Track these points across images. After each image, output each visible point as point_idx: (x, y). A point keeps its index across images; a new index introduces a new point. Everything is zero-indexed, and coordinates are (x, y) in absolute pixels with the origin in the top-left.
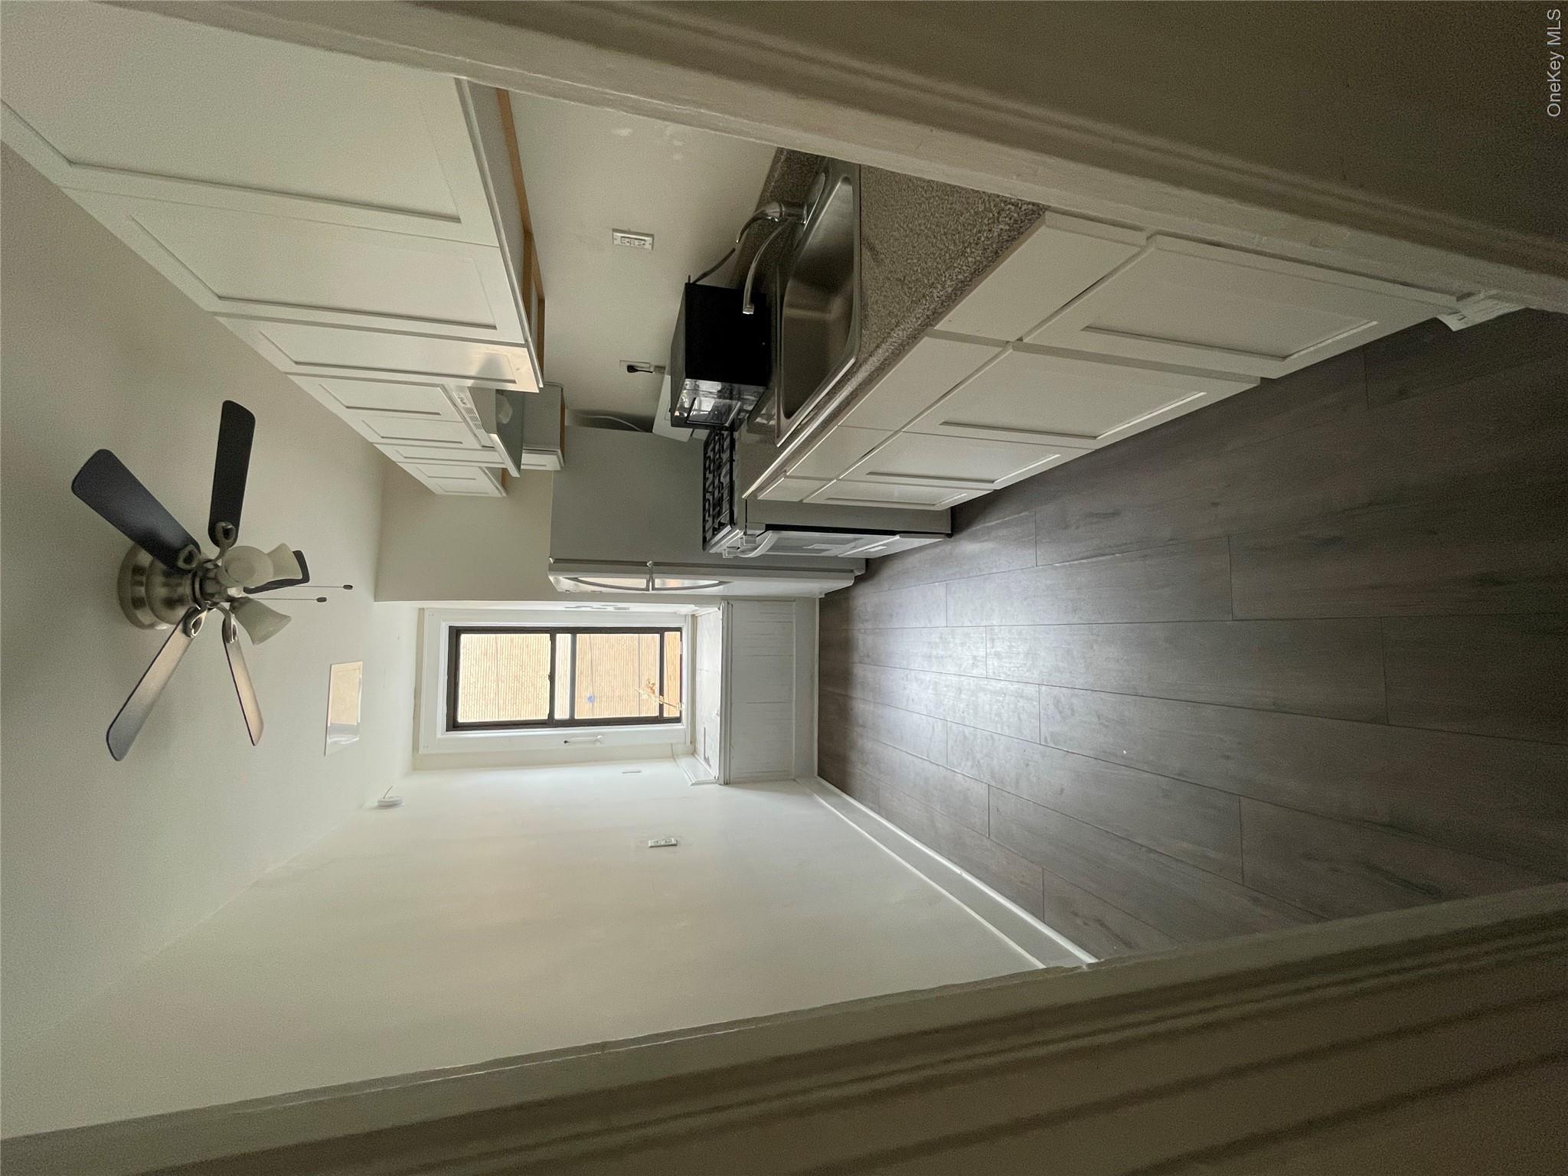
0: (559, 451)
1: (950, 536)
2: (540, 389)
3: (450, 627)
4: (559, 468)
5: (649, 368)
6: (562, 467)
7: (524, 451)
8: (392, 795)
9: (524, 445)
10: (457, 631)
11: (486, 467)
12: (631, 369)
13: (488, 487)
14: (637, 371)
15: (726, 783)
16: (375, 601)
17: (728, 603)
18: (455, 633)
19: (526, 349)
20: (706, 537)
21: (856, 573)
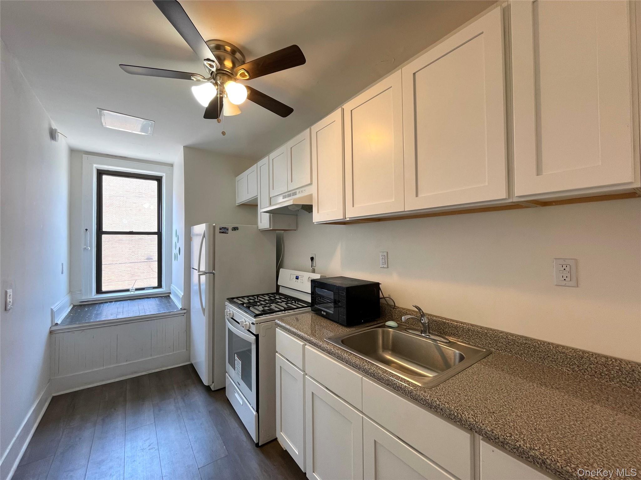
0: (271, 229)
1: (257, 445)
2: (314, 223)
3: (161, 177)
4: (259, 229)
5: (313, 266)
6: (260, 229)
7: (270, 214)
8: (60, 137)
9: (273, 214)
10: (160, 180)
11: (257, 197)
12: (312, 259)
13: (243, 198)
14: (312, 261)
15: (51, 332)
16: (183, 146)
17: (185, 313)
18: (159, 180)
19: (342, 218)
20: (234, 299)
21: (213, 384)
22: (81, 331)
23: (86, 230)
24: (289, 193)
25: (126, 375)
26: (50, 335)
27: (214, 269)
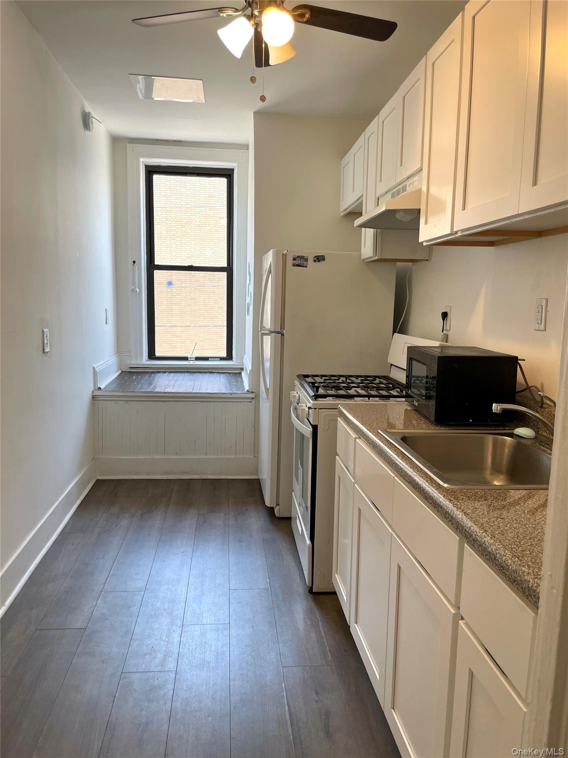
0: (376, 258)
1: (311, 591)
2: (422, 243)
3: (233, 170)
4: (363, 258)
5: (446, 330)
6: (364, 260)
7: (376, 230)
8: (94, 124)
9: (381, 230)
10: (230, 175)
11: (363, 200)
12: (445, 315)
13: (348, 201)
14: (443, 320)
16: (254, 113)
17: (253, 399)
18: (228, 174)
19: (449, 232)
20: (308, 378)
21: (278, 507)
22: (124, 402)
23: (134, 262)
24: (398, 188)
25: (175, 473)
26: (93, 402)
27: (282, 327)
